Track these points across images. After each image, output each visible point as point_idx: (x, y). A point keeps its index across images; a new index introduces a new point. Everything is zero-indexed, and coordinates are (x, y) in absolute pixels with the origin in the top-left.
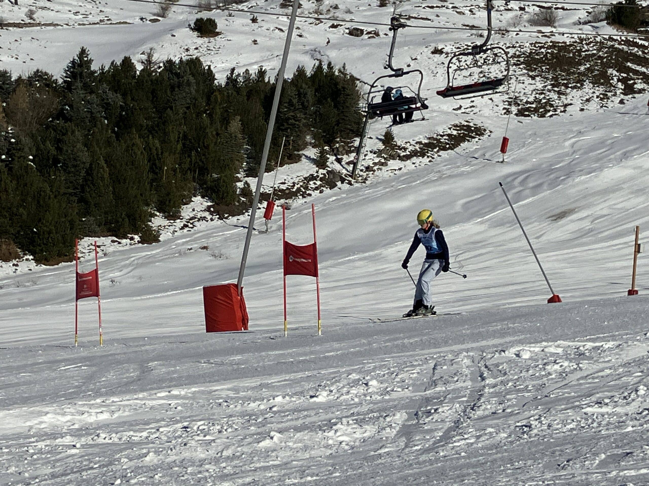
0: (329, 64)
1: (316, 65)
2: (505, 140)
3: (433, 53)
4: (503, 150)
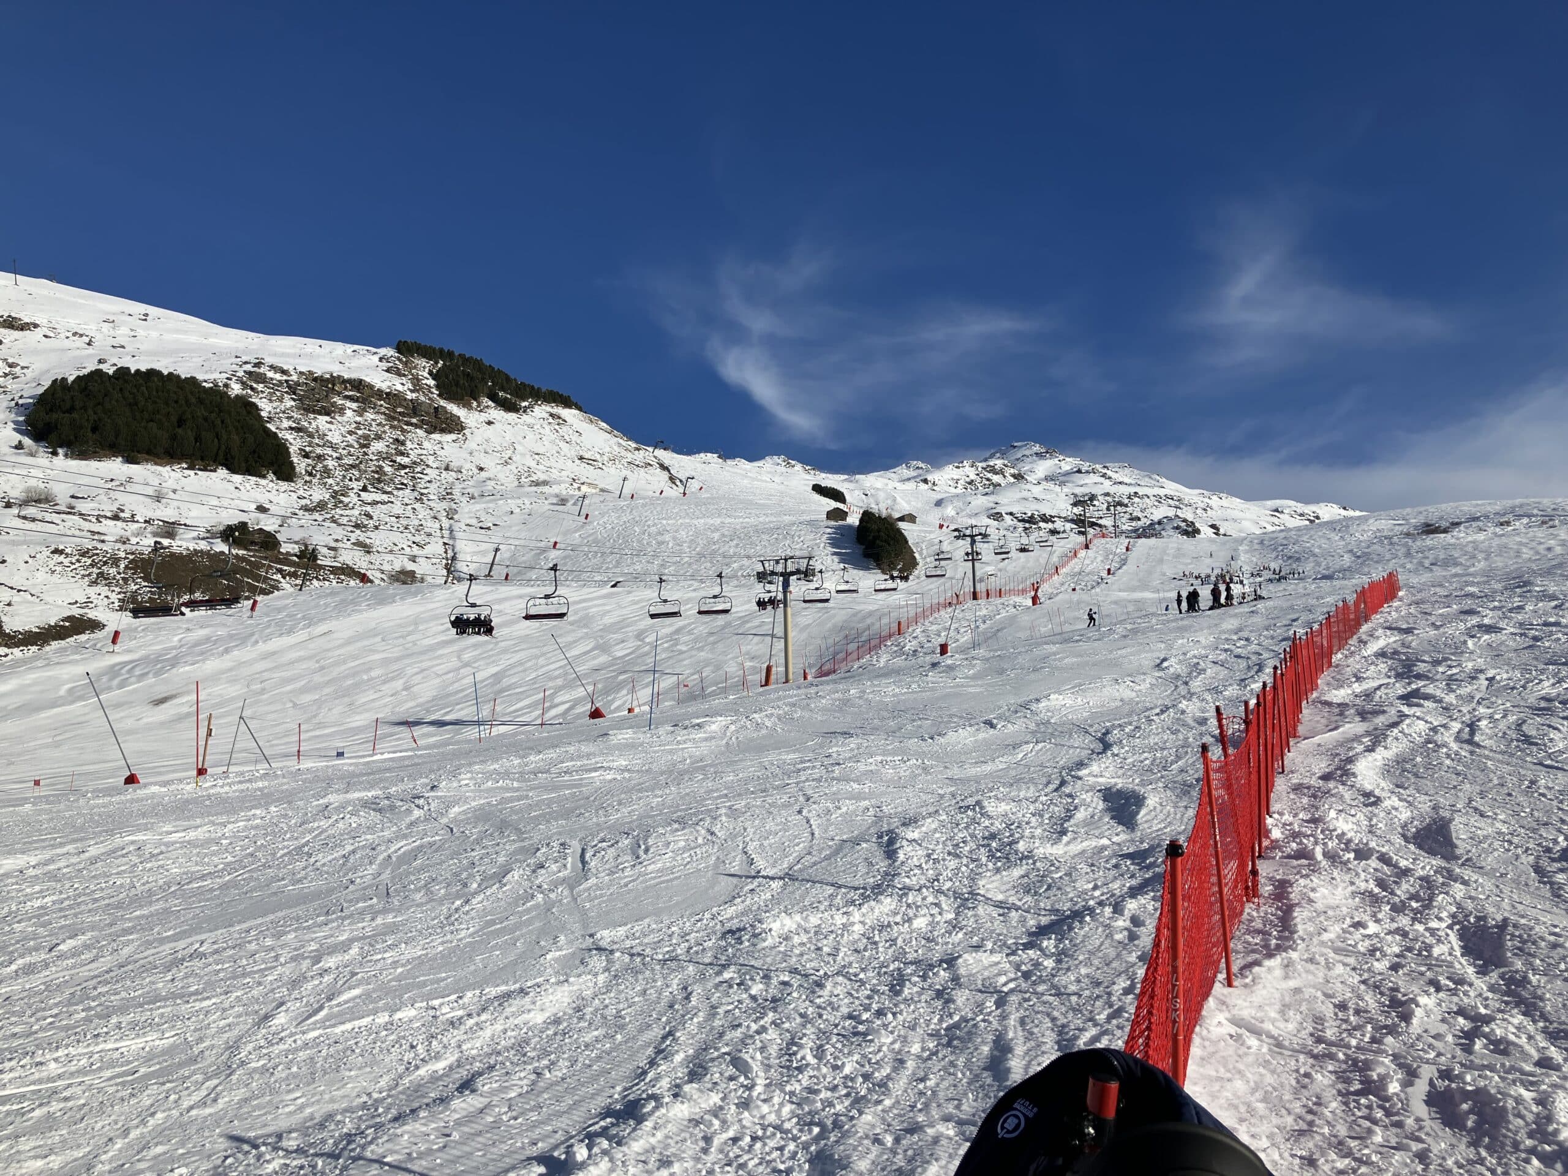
2: (117, 634)
3: (52, 552)
4: (114, 641)
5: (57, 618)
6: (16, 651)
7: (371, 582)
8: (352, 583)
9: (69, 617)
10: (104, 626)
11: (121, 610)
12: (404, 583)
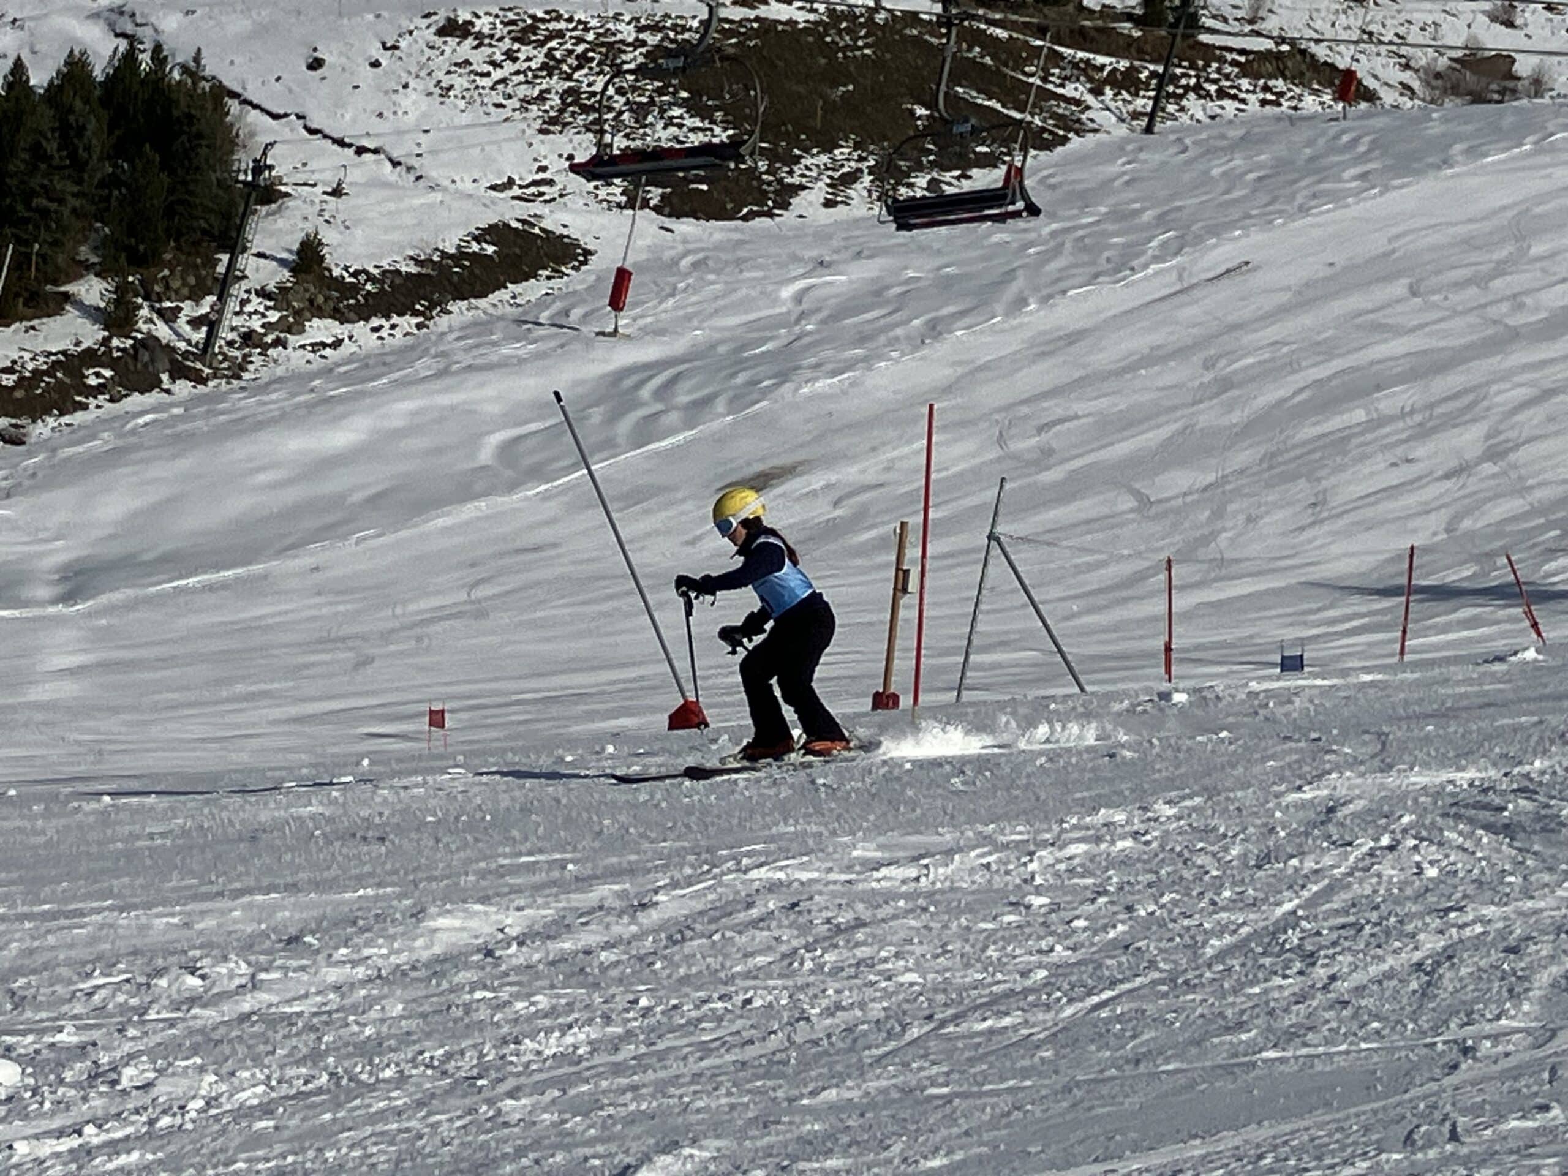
0: (158, 48)
1: (121, 49)
2: (622, 277)
4: (617, 302)
5: (461, 233)
6: (360, 329)
7: (1370, 96)
8: (1310, 103)
9: (493, 227)
10: (587, 253)
11: (631, 204)
12: (1478, 98)
